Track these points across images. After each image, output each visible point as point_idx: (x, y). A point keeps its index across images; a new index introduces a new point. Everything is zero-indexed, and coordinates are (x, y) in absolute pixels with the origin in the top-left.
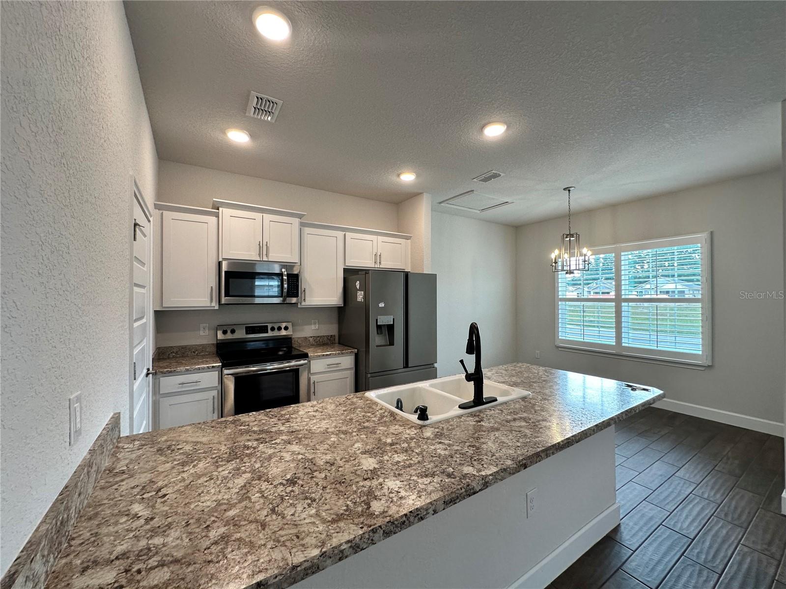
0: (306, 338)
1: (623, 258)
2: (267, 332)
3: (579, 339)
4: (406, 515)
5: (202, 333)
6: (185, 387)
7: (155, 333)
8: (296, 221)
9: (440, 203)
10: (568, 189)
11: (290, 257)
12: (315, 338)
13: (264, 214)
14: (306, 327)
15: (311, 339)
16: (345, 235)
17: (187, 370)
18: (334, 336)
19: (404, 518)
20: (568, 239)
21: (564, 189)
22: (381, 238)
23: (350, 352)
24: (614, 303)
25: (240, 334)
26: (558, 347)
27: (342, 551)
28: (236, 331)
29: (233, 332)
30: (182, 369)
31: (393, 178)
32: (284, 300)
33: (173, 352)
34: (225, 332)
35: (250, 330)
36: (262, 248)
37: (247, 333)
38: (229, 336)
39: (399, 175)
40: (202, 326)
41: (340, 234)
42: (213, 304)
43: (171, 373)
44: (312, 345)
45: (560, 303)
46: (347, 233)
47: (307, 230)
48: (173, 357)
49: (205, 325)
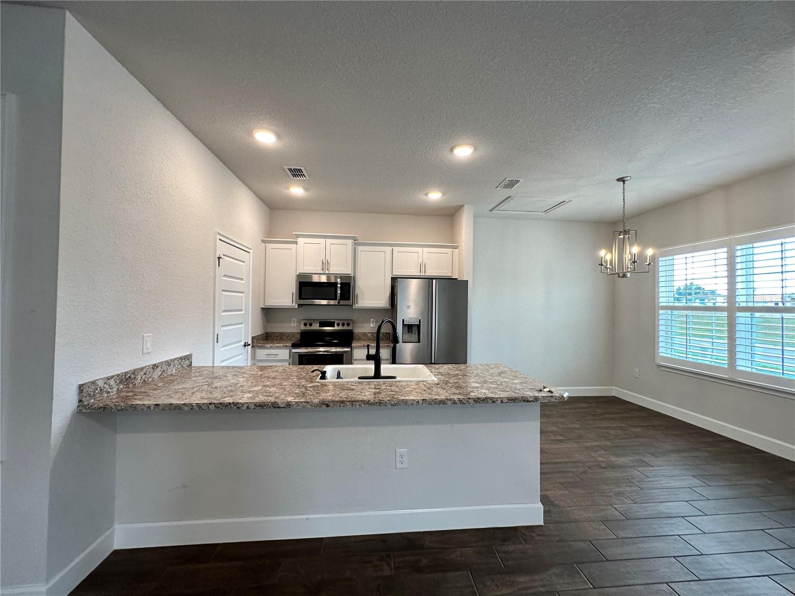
0: (365, 333)
1: (738, 253)
2: (334, 326)
3: (682, 357)
4: (230, 403)
5: (292, 324)
6: (270, 357)
7: (263, 323)
8: (350, 242)
9: (491, 210)
10: (622, 180)
11: (347, 270)
12: (373, 334)
13: (327, 240)
14: (366, 325)
15: (369, 335)
16: (393, 249)
17: (271, 346)
18: (389, 333)
19: (228, 404)
20: (622, 237)
21: (619, 180)
22: (426, 250)
23: (387, 346)
24: (726, 313)
25: (316, 327)
26: (659, 366)
27: (193, 406)
28: (313, 324)
29: (311, 325)
30: (268, 346)
31: (422, 197)
32: (339, 302)
33: (276, 336)
34: (305, 325)
35: (323, 324)
36: (325, 264)
37: (320, 326)
38: (308, 328)
39: (427, 194)
40: (293, 319)
41: (389, 249)
42: (294, 305)
43: (262, 347)
44: (370, 339)
45: (661, 312)
46: (394, 248)
47: (360, 248)
48: (276, 339)
49: (294, 319)
